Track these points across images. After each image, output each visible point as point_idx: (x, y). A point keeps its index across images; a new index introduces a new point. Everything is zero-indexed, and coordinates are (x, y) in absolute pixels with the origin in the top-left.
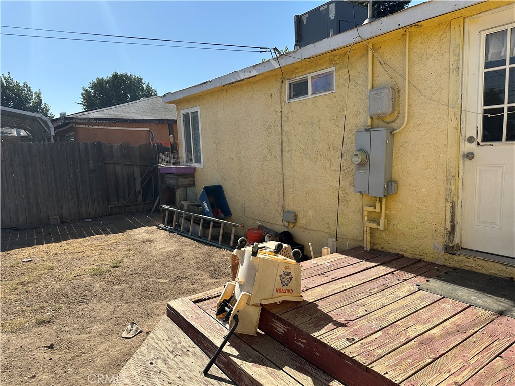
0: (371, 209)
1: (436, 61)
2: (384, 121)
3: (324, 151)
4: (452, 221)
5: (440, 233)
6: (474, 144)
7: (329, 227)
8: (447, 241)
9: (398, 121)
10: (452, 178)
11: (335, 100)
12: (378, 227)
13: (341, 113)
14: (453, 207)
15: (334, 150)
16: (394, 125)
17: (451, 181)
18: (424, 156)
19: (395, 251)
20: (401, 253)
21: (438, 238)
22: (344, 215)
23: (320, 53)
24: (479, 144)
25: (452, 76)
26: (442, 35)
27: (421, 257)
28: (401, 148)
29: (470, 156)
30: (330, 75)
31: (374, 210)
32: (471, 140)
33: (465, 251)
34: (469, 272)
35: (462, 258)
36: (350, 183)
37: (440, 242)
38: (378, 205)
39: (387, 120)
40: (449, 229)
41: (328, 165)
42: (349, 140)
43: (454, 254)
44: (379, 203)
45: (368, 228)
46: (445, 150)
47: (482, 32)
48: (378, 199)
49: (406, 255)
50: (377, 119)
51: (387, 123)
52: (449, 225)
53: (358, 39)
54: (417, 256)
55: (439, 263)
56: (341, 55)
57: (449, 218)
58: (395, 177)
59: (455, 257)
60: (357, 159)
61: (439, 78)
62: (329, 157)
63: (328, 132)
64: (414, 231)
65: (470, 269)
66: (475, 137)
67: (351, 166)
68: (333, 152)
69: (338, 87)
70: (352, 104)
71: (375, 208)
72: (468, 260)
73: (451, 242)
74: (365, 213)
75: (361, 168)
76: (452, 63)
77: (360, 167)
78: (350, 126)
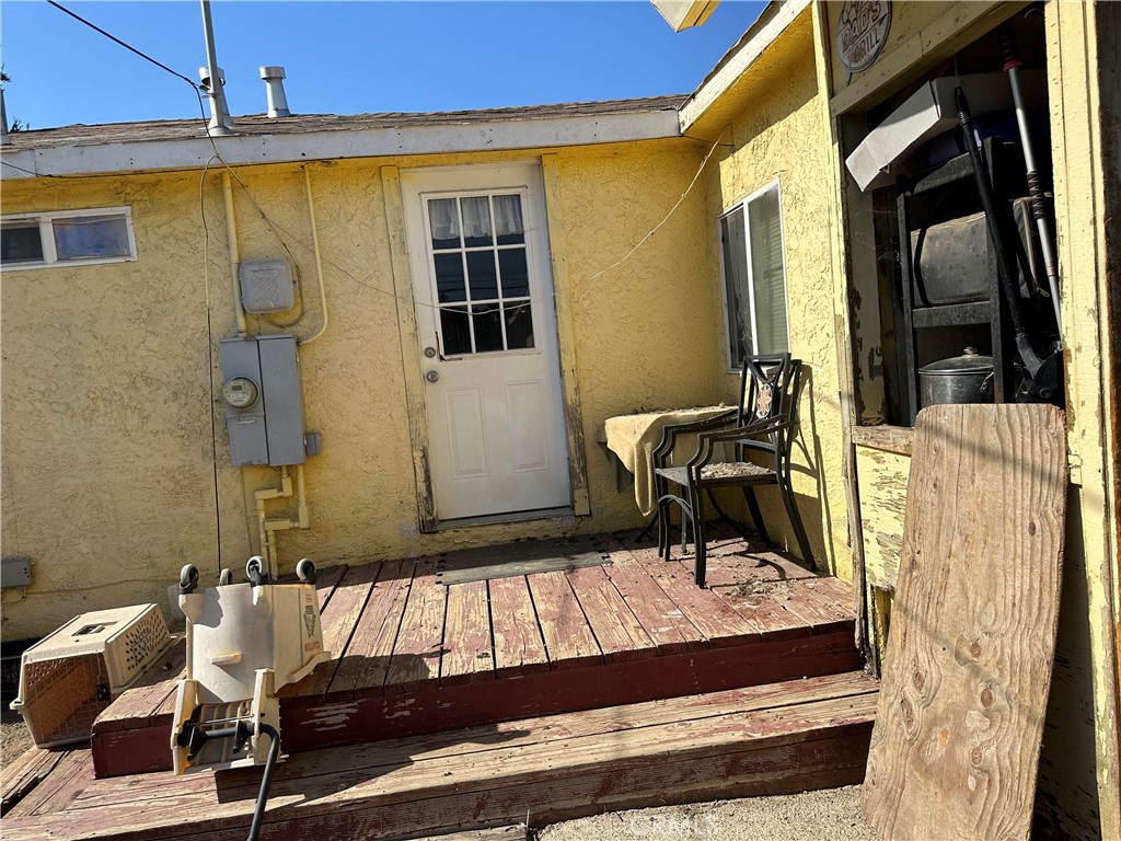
0: (273, 493)
1: (363, 227)
2: (273, 323)
3: (117, 389)
4: (428, 479)
5: (410, 503)
6: (436, 357)
7: (153, 565)
8: (423, 512)
9: (305, 322)
10: (416, 412)
11: (137, 277)
12: (296, 525)
13: (158, 306)
14: (425, 457)
15: (148, 385)
16: (299, 330)
17: (416, 417)
18: (365, 383)
19: (327, 564)
20: (341, 563)
21: (407, 514)
22: (195, 527)
23: (103, 170)
24: (442, 358)
25: (395, 254)
26: (368, 187)
27: (380, 557)
28: (319, 371)
29: (432, 377)
30: (113, 221)
31: (281, 494)
32: (430, 353)
33: (445, 523)
34: (461, 551)
35: (450, 533)
36: (204, 453)
37: (411, 519)
38: (287, 483)
39: (282, 320)
40: (425, 494)
41: (133, 421)
42: (191, 363)
43: (436, 532)
44: (289, 480)
45: (271, 533)
46: (400, 369)
47: (423, 196)
48: (284, 471)
49: (350, 562)
50: (257, 319)
51: (282, 327)
52: (422, 486)
53: (215, 162)
54: (372, 558)
55: (413, 555)
56: (143, 185)
57: (421, 476)
58: (314, 425)
59: (438, 536)
60: (241, 395)
61: (372, 254)
62: (135, 404)
63: (125, 347)
64: (362, 515)
65: (462, 547)
66: (436, 348)
67: (204, 417)
68: (145, 390)
69: (142, 250)
70: (187, 288)
71: (281, 489)
72: (457, 534)
73: (430, 513)
74: (261, 505)
75: (244, 414)
76: (391, 234)
77: (240, 413)
78: (190, 333)
